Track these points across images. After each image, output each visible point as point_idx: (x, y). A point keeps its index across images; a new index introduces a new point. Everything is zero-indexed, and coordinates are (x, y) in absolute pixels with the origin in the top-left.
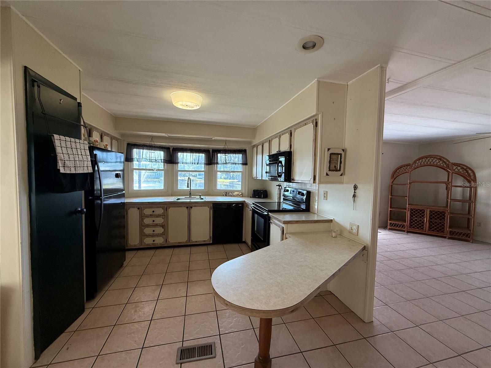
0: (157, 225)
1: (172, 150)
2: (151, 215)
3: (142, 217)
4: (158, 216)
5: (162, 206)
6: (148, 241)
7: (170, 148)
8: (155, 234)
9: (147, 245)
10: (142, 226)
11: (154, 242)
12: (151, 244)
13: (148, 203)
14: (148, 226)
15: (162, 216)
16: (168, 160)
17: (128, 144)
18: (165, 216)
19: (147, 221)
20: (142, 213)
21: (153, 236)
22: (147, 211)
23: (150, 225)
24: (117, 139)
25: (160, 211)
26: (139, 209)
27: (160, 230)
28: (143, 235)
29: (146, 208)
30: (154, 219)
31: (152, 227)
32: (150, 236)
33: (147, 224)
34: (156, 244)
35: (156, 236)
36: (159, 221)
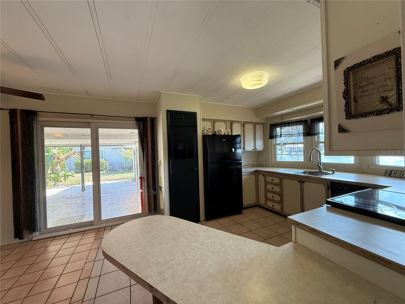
0: (275, 193)
1: (310, 122)
2: (271, 183)
3: (266, 183)
4: (276, 185)
5: (278, 176)
6: (270, 204)
7: (307, 120)
8: (274, 200)
9: (270, 207)
10: (266, 191)
11: (274, 207)
12: (271, 208)
13: (268, 172)
14: (270, 191)
15: (278, 186)
16: (306, 132)
17: (271, 125)
18: (280, 185)
19: (269, 187)
20: (266, 180)
21: (273, 201)
22: (269, 179)
23: (271, 191)
24: (262, 124)
25: (277, 180)
26: (263, 176)
27: (277, 198)
28: (266, 198)
29: (268, 176)
30: (273, 186)
31: (272, 193)
32: (271, 201)
33: (269, 190)
34: (275, 209)
35: (275, 202)
36: (277, 189)
